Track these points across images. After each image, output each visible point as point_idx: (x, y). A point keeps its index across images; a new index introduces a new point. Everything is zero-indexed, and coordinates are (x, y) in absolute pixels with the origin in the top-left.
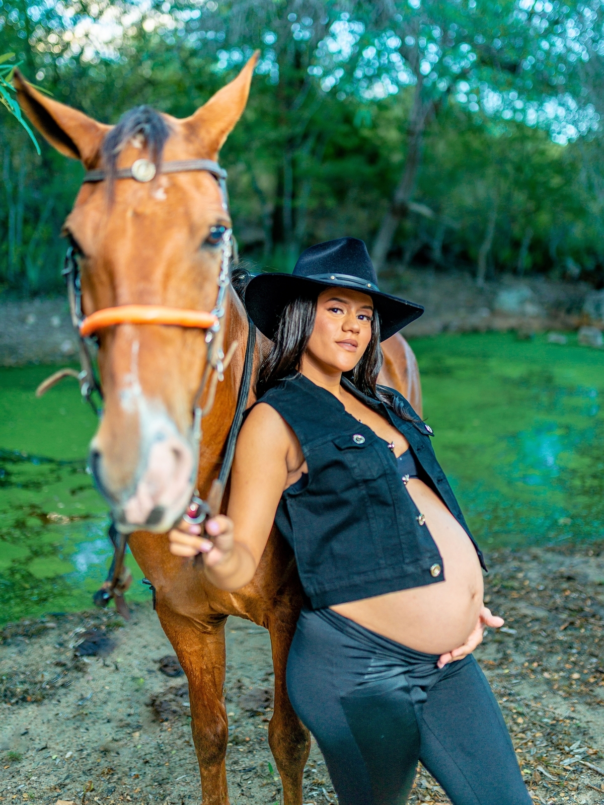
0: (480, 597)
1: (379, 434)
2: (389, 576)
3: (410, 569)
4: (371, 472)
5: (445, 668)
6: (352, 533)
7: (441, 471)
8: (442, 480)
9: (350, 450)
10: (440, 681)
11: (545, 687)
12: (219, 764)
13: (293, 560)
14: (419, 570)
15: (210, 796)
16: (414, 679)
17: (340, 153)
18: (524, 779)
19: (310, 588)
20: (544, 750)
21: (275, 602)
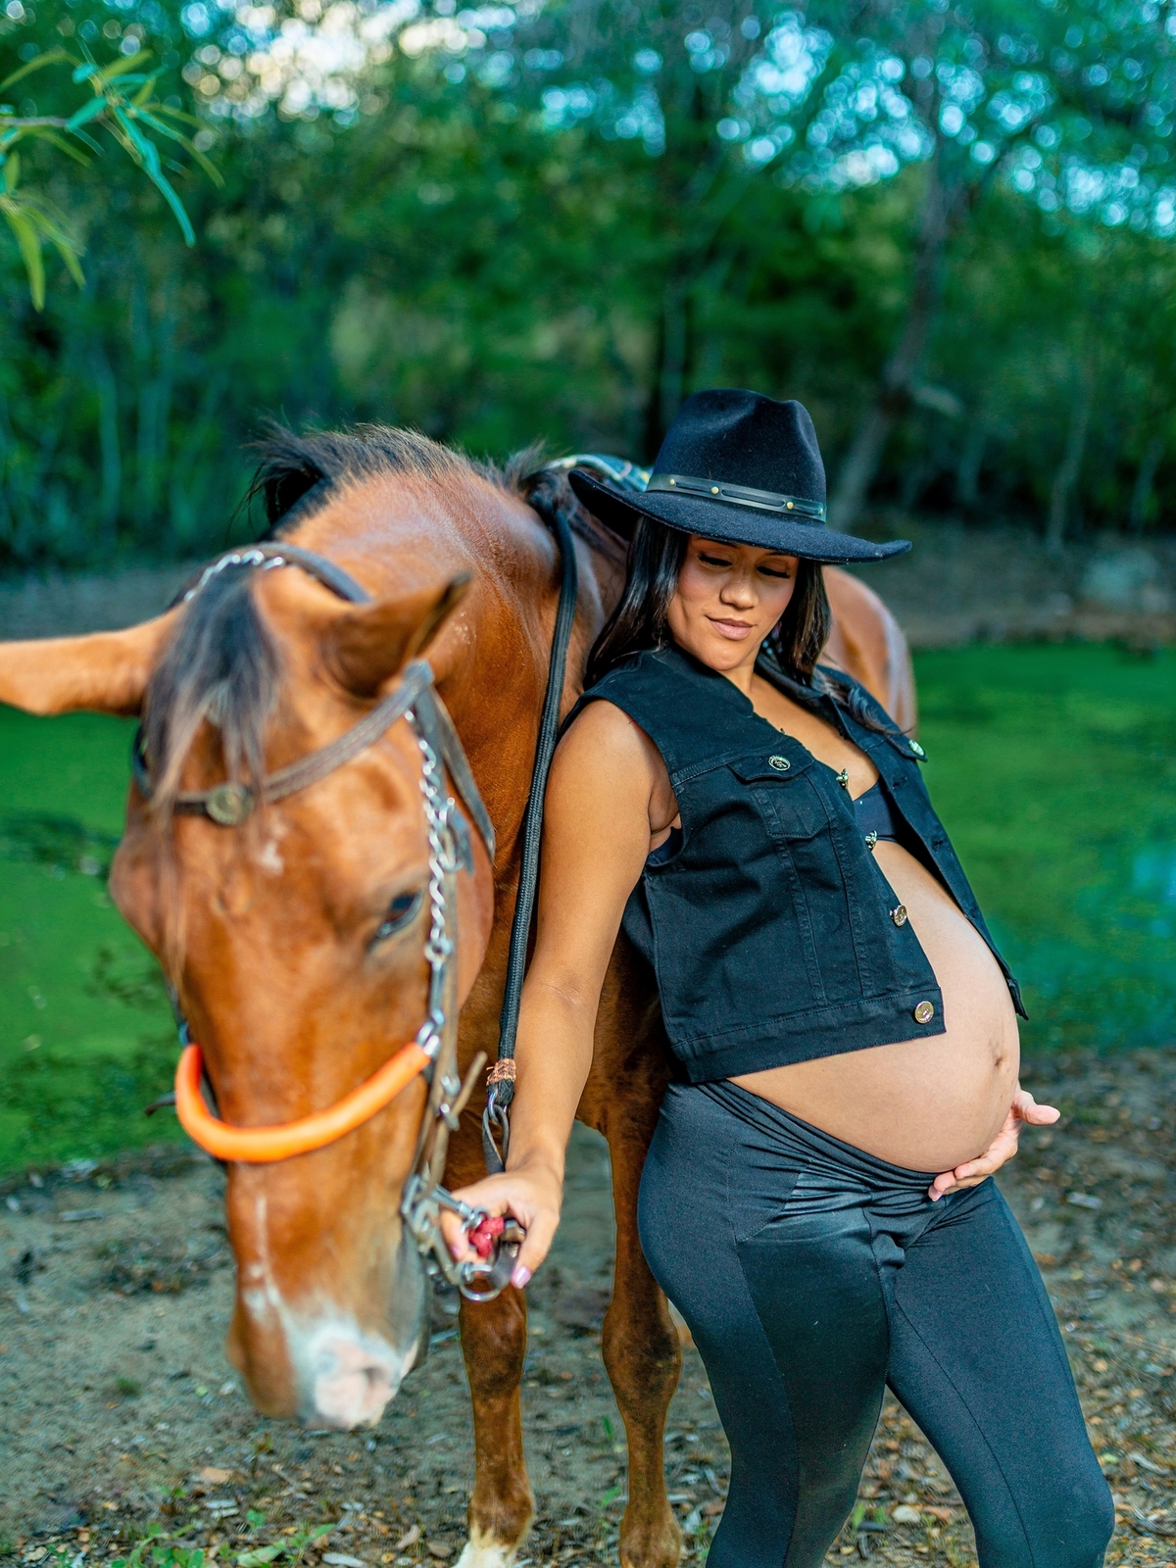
0: (1012, 1066)
1: (819, 755)
2: (834, 1022)
3: (874, 1009)
4: (802, 825)
5: (943, 1203)
6: (764, 940)
7: (940, 827)
8: (941, 842)
9: (761, 784)
10: (933, 1230)
11: (1152, 1308)
12: (509, 1394)
13: (655, 1003)
14: (892, 1011)
15: (490, 1456)
16: (879, 1218)
17: (779, 289)
18: (1105, 1471)
19: (683, 1043)
20: (1146, 1422)
21: (622, 1086)
